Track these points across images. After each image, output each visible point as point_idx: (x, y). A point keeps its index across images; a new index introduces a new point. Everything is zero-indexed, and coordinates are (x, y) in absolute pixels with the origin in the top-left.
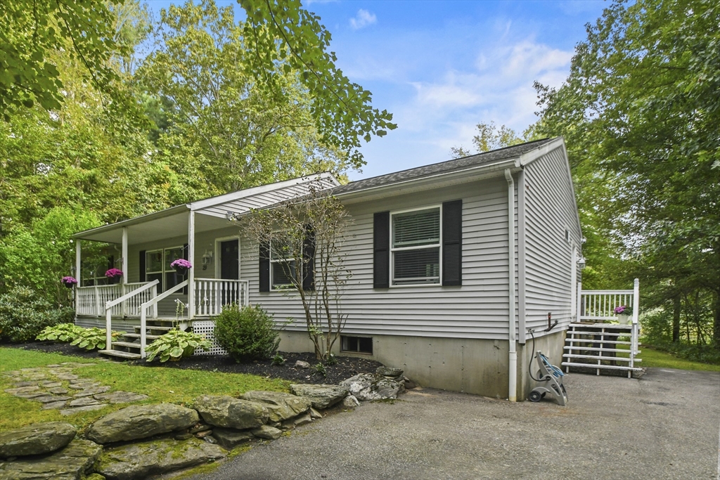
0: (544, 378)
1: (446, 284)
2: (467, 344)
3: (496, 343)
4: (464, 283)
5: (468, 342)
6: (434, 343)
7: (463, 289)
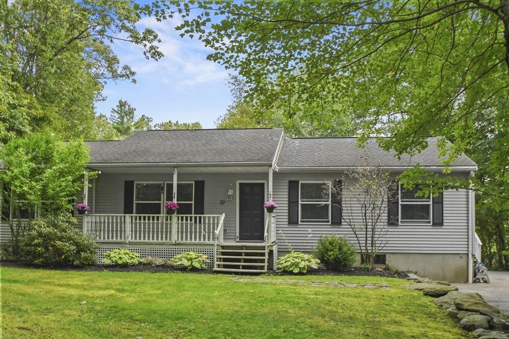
0: (481, 271)
1: (434, 224)
2: (446, 257)
3: (461, 255)
4: (444, 224)
5: (446, 255)
6: (426, 256)
7: (443, 227)
